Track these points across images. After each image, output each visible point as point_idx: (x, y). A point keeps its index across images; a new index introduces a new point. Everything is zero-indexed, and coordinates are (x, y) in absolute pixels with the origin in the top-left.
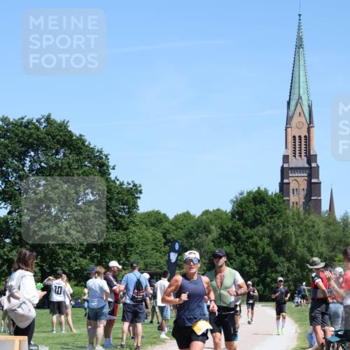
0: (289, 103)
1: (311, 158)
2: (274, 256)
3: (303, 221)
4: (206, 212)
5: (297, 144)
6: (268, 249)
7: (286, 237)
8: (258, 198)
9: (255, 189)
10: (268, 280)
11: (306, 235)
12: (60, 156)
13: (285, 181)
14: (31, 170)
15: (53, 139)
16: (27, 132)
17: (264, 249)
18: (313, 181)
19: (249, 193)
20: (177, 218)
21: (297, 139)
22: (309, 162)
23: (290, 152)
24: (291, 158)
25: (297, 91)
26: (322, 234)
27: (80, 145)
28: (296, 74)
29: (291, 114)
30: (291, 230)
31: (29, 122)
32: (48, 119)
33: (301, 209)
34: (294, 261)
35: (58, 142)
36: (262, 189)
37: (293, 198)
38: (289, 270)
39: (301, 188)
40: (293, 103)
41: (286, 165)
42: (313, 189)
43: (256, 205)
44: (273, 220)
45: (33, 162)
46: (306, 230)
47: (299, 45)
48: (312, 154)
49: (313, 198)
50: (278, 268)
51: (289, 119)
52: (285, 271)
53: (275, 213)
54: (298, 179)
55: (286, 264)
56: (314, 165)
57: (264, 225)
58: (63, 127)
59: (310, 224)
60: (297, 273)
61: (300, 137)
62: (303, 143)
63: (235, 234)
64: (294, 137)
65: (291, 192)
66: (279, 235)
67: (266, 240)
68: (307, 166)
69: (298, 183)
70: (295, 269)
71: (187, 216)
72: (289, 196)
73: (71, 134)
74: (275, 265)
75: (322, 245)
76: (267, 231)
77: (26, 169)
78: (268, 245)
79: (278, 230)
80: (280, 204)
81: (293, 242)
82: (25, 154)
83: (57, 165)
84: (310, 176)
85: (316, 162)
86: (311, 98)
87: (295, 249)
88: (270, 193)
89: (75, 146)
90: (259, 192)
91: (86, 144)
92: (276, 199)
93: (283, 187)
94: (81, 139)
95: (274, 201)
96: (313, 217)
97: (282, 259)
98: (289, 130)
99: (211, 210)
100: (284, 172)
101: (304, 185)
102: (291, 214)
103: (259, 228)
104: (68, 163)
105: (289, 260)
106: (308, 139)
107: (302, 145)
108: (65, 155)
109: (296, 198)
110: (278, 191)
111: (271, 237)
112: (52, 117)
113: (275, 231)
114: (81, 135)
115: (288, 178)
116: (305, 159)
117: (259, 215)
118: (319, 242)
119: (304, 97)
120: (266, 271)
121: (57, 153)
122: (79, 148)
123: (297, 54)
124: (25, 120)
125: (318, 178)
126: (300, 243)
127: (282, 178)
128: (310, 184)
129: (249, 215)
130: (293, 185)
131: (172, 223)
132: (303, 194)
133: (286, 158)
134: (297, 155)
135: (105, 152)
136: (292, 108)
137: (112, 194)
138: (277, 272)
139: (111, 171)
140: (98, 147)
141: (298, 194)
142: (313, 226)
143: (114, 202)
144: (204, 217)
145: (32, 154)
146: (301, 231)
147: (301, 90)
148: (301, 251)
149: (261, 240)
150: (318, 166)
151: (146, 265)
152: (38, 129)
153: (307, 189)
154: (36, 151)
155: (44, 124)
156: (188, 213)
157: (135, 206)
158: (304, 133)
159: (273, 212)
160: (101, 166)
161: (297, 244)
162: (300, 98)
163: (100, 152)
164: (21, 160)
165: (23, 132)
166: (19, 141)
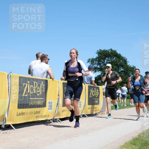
12: (114, 59)
14: (107, 63)
15: (113, 54)
16: (106, 53)
27: (120, 56)
31: (106, 50)
32: (111, 50)
35: (114, 55)
45: (107, 60)
58: (115, 51)
73: (117, 53)
77: (105, 62)
82: (105, 58)
83: (113, 61)
89: (118, 56)
94: (120, 55)
104: (117, 61)
112: (112, 49)
114: (120, 54)
121: (113, 58)
124: (105, 50)
137: (128, 69)
139: (128, 63)
143: (128, 71)
145: (107, 58)
152: (109, 52)
154: (108, 58)
155: (110, 51)
160: (125, 61)
163: (125, 58)
164: (104, 60)
165: (105, 53)
166: (104, 55)
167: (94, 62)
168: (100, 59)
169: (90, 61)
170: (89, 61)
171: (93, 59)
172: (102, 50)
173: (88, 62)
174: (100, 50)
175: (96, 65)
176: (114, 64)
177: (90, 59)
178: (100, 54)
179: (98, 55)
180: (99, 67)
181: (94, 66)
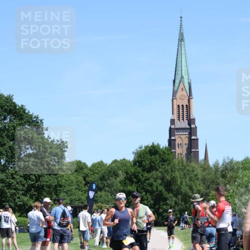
0: (174, 81)
1: (191, 121)
2: (165, 193)
3: (185, 167)
4: (115, 161)
5: (181, 111)
6: (161, 188)
7: (174, 179)
8: (153, 150)
9: (151, 144)
10: (161, 210)
11: (188, 177)
13: (173, 138)
17: (157, 188)
18: (193, 138)
19: (146, 147)
20: (94, 165)
21: (181, 107)
22: (189, 124)
23: (175, 117)
24: (176, 121)
25: (180, 73)
26: (200, 176)
28: (179, 60)
29: (176, 89)
30: (177, 174)
33: (184, 158)
34: (179, 196)
36: (156, 144)
37: (178, 151)
38: (176, 203)
39: (184, 143)
40: (177, 81)
41: (173, 127)
42: (193, 144)
43: (151, 155)
44: (163, 167)
46: (188, 174)
47: (181, 39)
48: (191, 118)
49: (192, 150)
50: (168, 202)
51: (174, 93)
52: (173, 204)
53: (165, 161)
54: (182, 136)
55: (174, 199)
56: (193, 126)
57: (157, 170)
59: (191, 169)
60: (182, 205)
61: (183, 106)
62: (185, 110)
63: (136, 177)
64: (178, 106)
65: (177, 146)
66: (168, 177)
67: (159, 181)
68: (188, 127)
69: (182, 139)
70: (180, 202)
71: (101, 164)
72: (175, 149)
74: (166, 199)
75: (200, 185)
76: (160, 174)
78: (161, 185)
79: (168, 174)
80: (168, 154)
81: (179, 183)
84: (190, 134)
85: (194, 124)
86: (190, 78)
87: (180, 188)
88: (161, 147)
90: (153, 146)
91: (27, 112)
92: (166, 151)
93: (171, 142)
95: (164, 152)
96: (193, 164)
97: (171, 195)
98: (175, 101)
99: (118, 159)
100: (171, 132)
101: (186, 141)
102: (177, 162)
103: (154, 173)
105: (176, 196)
106: (188, 107)
107: (185, 111)
108: (11, 120)
109: (181, 151)
110: (167, 145)
111: (162, 179)
113: (165, 175)
115: (174, 136)
116: (187, 121)
117: (154, 163)
118: (198, 183)
119: (185, 77)
120: (159, 204)
122: (21, 115)
123: (180, 46)
125: (196, 136)
126: (184, 183)
127: (170, 136)
128: (190, 140)
129: (147, 163)
130: (178, 141)
131: (90, 170)
132: (185, 147)
133: (173, 122)
134: (181, 119)
135: (40, 118)
136: (177, 85)
138: (167, 204)
140: (35, 114)
141: (182, 147)
142: (193, 171)
144: (114, 165)
146: (184, 175)
147: (183, 71)
148: (185, 189)
149: (155, 181)
150: (196, 127)
151: (71, 201)
153: (188, 144)
156: (102, 162)
158: (185, 103)
159: (163, 161)
161: (182, 184)
162: (182, 77)
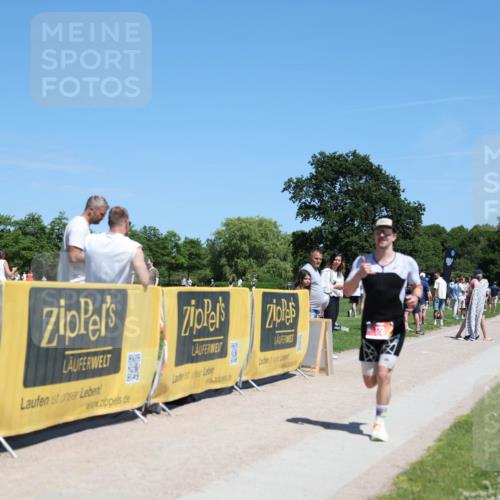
4: (477, 227)
12: (363, 181)
14: (340, 192)
15: (358, 167)
16: (339, 163)
20: (453, 230)
27: (378, 172)
31: (340, 156)
32: (354, 154)
35: (361, 170)
45: (342, 185)
58: (365, 159)
71: (461, 228)
73: (371, 165)
77: (337, 191)
82: (336, 180)
83: (360, 188)
89: (374, 174)
91: (383, 172)
94: (379, 169)
99: (481, 225)
104: (369, 187)
108: (366, 181)
112: (358, 152)
114: (379, 166)
121: (361, 179)
122: (377, 175)
124: (337, 154)
131: (448, 234)
135: (397, 179)
137: (402, 211)
139: (401, 193)
140: (392, 175)
143: (403, 218)
144: (475, 231)
145: (342, 179)
151: (427, 267)
152: (347, 161)
154: (344, 177)
155: (351, 157)
156: (462, 227)
157: (420, 220)
160: (394, 189)
163: (393, 178)
164: (333, 184)
165: (336, 163)
166: (333, 170)
167: (301, 190)
168: (321, 181)
169: (293, 185)
170: (289, 186)
171: (299, 180)
172: (327, 154)
173: (285, 189)
174: (322, 154)
175: (309, 200)
176: (363, 197)
177: (290, 180)
178: (321, 167)
179: (316, 168)
180: (316, 203)
181: (303, 200)
